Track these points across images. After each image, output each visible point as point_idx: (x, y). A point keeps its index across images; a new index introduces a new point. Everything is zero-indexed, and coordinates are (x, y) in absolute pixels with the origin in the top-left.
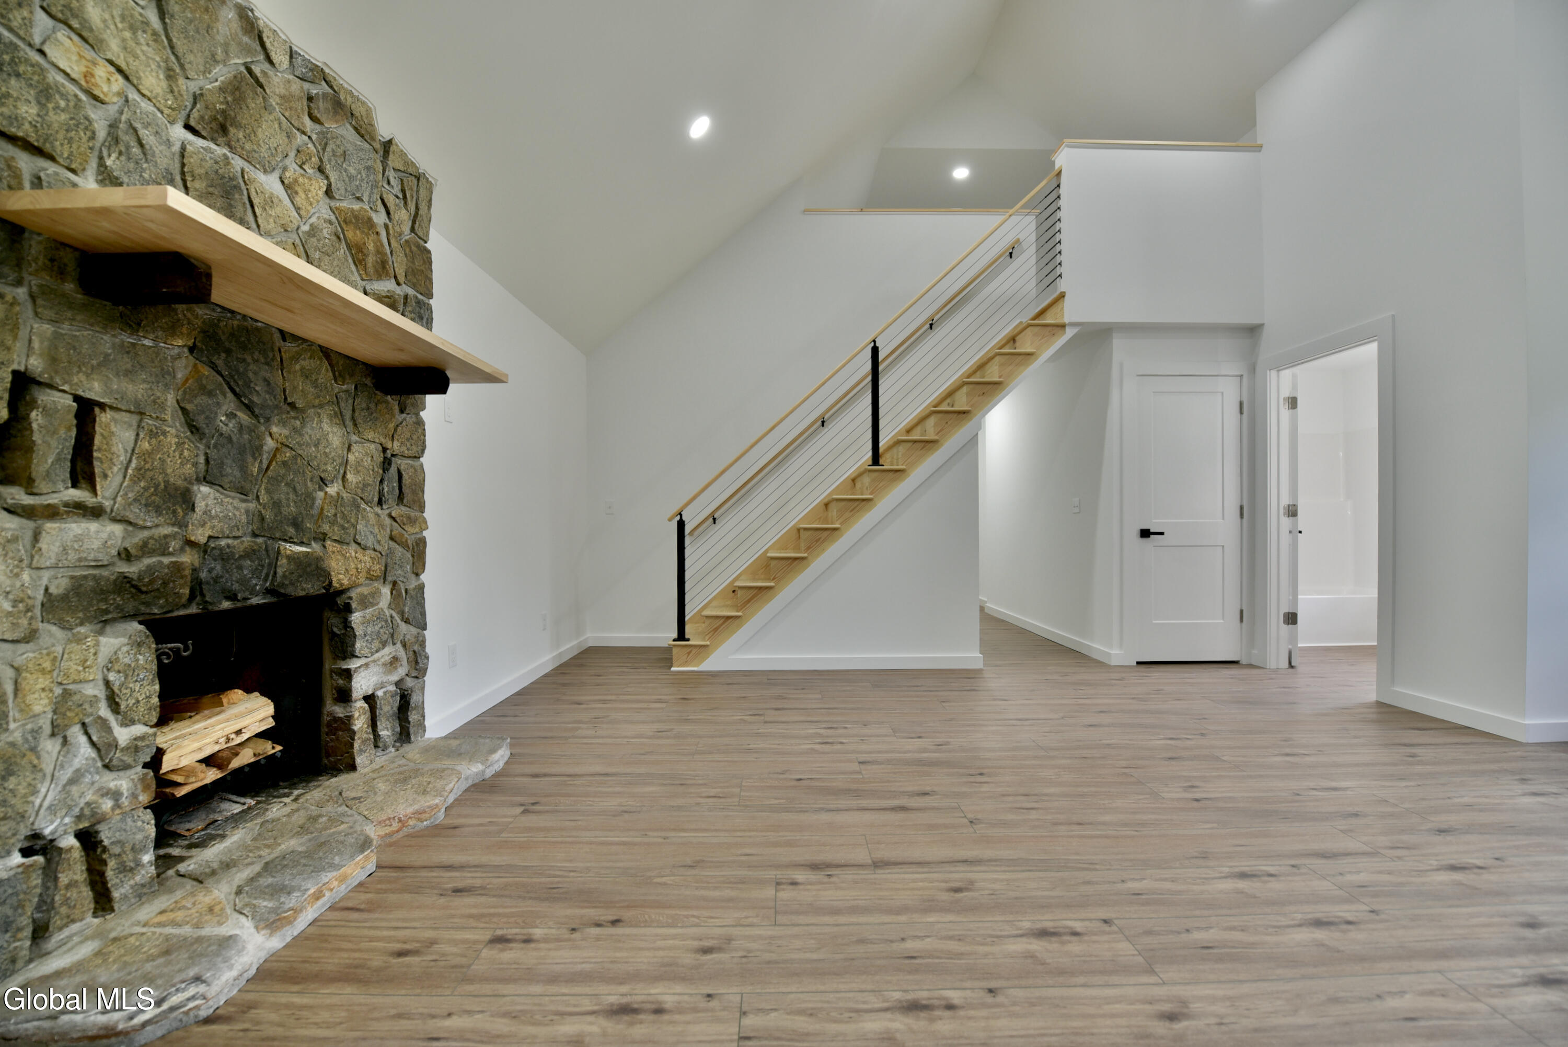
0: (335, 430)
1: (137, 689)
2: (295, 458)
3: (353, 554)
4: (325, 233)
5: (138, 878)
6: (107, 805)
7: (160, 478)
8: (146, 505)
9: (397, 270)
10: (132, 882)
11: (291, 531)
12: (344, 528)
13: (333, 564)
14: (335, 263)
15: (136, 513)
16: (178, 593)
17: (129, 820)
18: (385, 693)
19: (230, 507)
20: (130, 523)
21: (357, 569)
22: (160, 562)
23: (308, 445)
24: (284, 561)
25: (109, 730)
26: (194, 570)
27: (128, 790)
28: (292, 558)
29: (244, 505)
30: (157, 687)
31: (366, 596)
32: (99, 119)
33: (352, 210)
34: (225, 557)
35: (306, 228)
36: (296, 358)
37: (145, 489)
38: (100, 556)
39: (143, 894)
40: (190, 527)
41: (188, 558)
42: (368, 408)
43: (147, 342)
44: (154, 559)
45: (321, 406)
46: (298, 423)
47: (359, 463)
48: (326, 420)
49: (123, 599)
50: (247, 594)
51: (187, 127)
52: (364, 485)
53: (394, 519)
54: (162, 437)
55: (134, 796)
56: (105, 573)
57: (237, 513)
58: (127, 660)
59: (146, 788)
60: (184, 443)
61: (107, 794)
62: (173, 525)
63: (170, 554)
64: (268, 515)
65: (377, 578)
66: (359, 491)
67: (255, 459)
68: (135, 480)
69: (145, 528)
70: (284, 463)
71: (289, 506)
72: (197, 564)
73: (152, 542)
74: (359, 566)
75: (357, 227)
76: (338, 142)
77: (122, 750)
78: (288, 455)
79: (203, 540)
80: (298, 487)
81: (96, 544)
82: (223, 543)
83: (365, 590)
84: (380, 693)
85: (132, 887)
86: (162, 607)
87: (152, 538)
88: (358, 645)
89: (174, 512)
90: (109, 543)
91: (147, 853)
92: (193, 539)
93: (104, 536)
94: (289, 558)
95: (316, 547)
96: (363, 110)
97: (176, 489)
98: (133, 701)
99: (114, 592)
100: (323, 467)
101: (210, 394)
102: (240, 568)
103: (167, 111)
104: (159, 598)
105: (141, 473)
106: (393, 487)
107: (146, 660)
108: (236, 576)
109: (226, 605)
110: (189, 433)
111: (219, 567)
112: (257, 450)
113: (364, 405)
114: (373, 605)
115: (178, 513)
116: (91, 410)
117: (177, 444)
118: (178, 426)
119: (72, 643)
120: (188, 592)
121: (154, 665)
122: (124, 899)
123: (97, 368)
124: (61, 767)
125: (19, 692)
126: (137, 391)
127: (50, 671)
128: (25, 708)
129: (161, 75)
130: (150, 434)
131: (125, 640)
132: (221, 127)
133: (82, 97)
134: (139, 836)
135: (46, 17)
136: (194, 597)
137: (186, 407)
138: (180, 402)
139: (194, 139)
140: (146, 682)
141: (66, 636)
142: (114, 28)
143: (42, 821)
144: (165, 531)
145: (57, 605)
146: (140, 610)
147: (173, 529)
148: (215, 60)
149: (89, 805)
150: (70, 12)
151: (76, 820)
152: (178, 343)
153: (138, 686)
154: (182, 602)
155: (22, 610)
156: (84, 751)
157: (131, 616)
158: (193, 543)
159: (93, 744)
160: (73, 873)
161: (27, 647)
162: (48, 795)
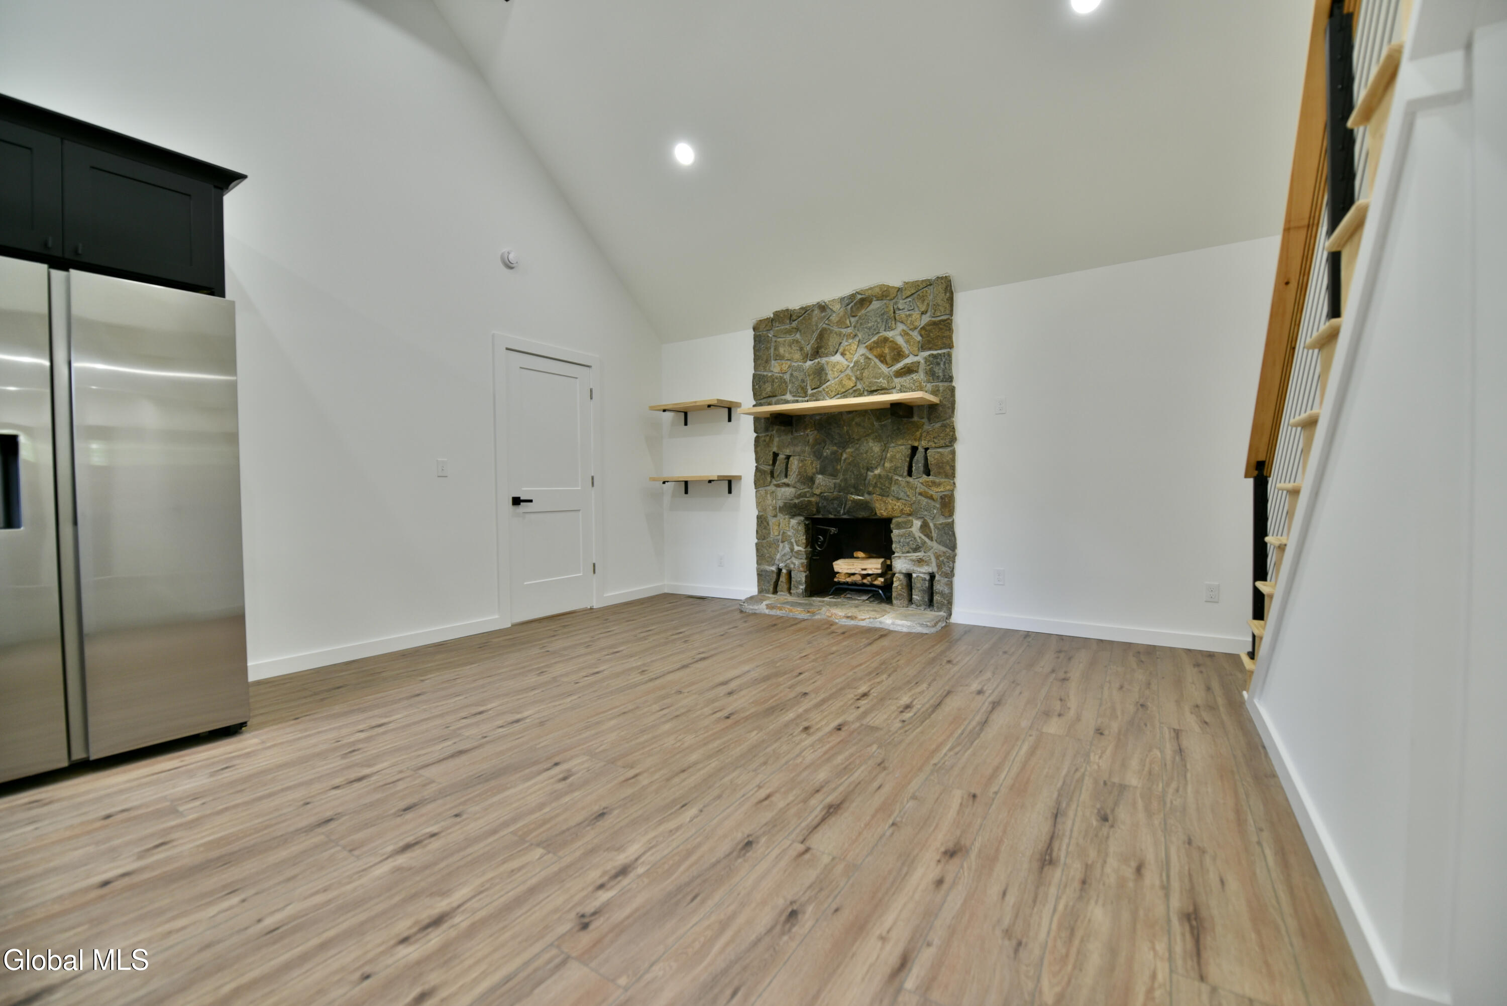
0: (876, 444)
2: (854, 460)
3: (891, 501)
4: (862, 361)
5: (798, 591)
6: (792, 566)
7: (805, 474)
8: (802, 482)
9: (911, 350)
10: (796, 591)
11: (852, 490)
12: (882, 489)
13: (877, 505)
14: (870, 370)
15: (798, 485)
16: (812, 510)
17: (799, 573)
18: (917, 576)
19: (827, 482)
20: (797, 488)
21: (893, 509)
22: (804, 500)
23: (862, 454)
24: (850, 502)
25: (793, 546)
26: (816, 503)
27: (797, 564)
28: (854, 501)
29: (834, 481)
30: (805, 537)
31: (900, 523)
32: (787, 377)
33: (874, 342)
34: (826, 498)
35: (852, 365)
36: (853, 419)
37: (800, 478)
38: (789, 497)
39: (798, 595)
40: (814, 489)
41: (813, 499)
42: (898, 429)
43: (802, 434)
44: (803, 499)
45: (868, 435)
46: (858, 445)
47: (893, 457)
48: (871, 441)
49: (796, 510)
50: (836, 513)
51: (810, 360)
52: (896, 468)
53: (922, 483)
54: (805, 462)
55: (799, 567)
56: (792, 502)
57: (830, 484)
58: (796, 527)
59: (803, 567)
60: (813, 462)
61: (792, 563)
62: (809, 488)
63: (807, 497)
64: (843, 484)
65: (910, 515)
66: (892, 471)
67: (838, 464)
68: (797, 475)
69: (801, 489)
70: (850, 464)
71: (851, 480)
72: (818, 501)
74: (895, 507)
75: (877, 347)
76: (863, 318)
77: (794, 552)
78: (851, 460)
79: (818, 493)
80: (855, 472)
81: (788, 494)
82: (825, 494)
83: (900, 520)
84: (914, 575)
86: (806, 514)
87: (802, 492)
88: (894, 546)
89: (808, 484)
90: (790, 494)
91: (803, 586)
92: (815, 493)
93: (790, 492)
94: (851, 501)
95: (867, 497)
96: (877, 290)
97: (809, 476)
98: (797, 540)
99: (794, 508)
100: (871, 462)
101: (820, 444)
102: (833, 503)
103: (802, 361)
104: (805, 511)
105: (800, 473)
106: (919, 467)
107: (801, 528)
108: (832, 506)
109: (831, 516)
110: (815, 459)
111: (825, 503)
112: (838, 460)
113: (895, 428)
114: (905, 528)
115: (810, 484)
116: (788, 457)
117: (811, 463)
118: (811, 456)
119: (784, 519)
120: (815, 510)
121: (804, 531)
122: (794, 594)
123: (787, 446)
124: (782, 550)
125: (773, 528)
126: (798, 449)
127: (779, 526)
128: (774, 533)
129: (799, 352)
130: (802, 461)
131: (797, 521)
132: (817, 353)
133: (781, 375)
134: (799, 579)
135: (773, 362)
136: (818, 512)
137: (813, 450)
138: (811, 449)
139: (809, 363)
140: (801, 535)
141: (783, 517)
142: (786, 350)
143: (777, 562)
144: (806, 490)
145: (781, 509)
146: (801, 513)
147: (808, 490)
148: (814, 332)
149: (788, 563)
150: (777, 356)
151: (786, 566)
152: (809, 430)
153: (799, 536)
154: (814, 513)
155: (774, 509)
156: (787, 549)
157: (799, 515)
158: (815, 494)
159: (789, 548)
160: (783, 579)
161: (775, 518)
162: (778, 556)
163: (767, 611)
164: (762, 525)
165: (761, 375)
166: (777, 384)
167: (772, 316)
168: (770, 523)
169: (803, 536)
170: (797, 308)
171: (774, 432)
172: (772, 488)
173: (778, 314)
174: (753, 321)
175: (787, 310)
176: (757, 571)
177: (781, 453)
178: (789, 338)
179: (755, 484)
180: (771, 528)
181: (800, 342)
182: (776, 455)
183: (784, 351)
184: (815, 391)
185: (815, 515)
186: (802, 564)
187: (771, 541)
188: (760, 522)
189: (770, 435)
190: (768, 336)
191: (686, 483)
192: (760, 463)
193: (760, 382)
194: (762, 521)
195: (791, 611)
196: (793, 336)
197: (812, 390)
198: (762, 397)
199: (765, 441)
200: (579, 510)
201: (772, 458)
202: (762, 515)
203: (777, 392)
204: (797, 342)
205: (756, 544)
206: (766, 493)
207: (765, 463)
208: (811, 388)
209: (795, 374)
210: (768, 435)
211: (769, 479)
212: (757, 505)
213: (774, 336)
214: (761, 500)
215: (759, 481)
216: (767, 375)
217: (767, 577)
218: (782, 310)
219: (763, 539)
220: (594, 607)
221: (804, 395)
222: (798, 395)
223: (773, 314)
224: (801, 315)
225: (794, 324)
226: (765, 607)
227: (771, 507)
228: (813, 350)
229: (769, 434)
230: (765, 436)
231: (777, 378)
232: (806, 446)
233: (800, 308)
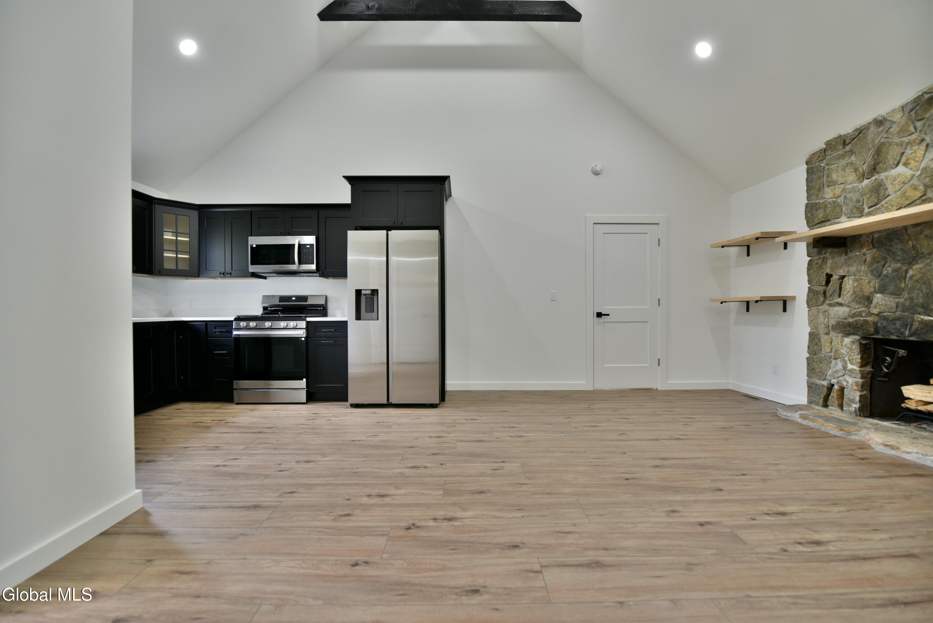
1: (852, 355)
2: (924, 276)
4: (932, 166)
5: (850, 409)
6: (845, 383)
7: (862, 294)
8: (856, 302)
10: (848, 408)
11: (922, 310)
15: (853, 304)
16: (869, 329)
17: (852, 392)
19: (888, 301)
20: (852, 308)
22: (860, 319)
24: (918, 323)
25: (847, 364)
26: (874, 323)
27: (851, 383)
28: (924, 322)
29: (897, 300)
30: (859, 357)
32: (840, 200)
34: (886, 319)
35: (919, 173)
37: (856, 297)
38: (843, 316)
39: (850, 413)
40: (871, 308)
41: (870, 319)
44: (858, 318)
49: (850, 329)
50: (899, 334)
51: (867, 179)
54: (861, 281)
55: (852, 385)
56: (845, 321)
57: (892, 303)
58: (849, 346)
59: (857, 385)
60: (871, 281)
61: (845, 381)
63: (863, 317)
64: (908, 304)
67: (902, 281)
68: (852, 295)
69: (855, 309)
70: (918, 281)
71: (919, 299)
72: (876, 321)
73: (857, 313)
77: (848, 370)
78: (919, 276)
79: (876, 313)
81: (841, 313)
82: (885, 314)
85: (848, 410)
86: (862, 333)
87: (856, 312)
89: (864, 304)
90: (844, 313)
91: (857, 405)
92: (872, 312)
93: (843, 311)
94: (920, 321)
97: (865, 296)
98: (851, 358)
99: (848, 326)
101: (879, 262)
102: (895, 324)
103: (857, 182)
104: (860, 330)
105: (854, 292)
107: (856, 348)
108: (894, 327)
109: (894, 337)
110: (873, 278)
111: (885, 323)
112: (903, 278)
115: (866, 304)
116: (843, 277)
117: (868, 282)
118: (869, 275)
119: (837, 337)
120: (873, 330)
121: (859, 350)
122: (846, 411)
123: (841, 267)
124: (833, 367)
125: (824, 345)
126: (853, 269)
127: (831, 343)
128: (825, 350)
129: (853, 174)
130: (857, 280)
131: (851, 340)
132: (874, 170)
133: (835, 200)
134: (852, 398)
135: (826, 189)
136: (877, 331)
137: (870, 269)
138: (868, 268)
139: (866, 182)
140: (856, 354)
141: (837, 335)
142: (840, 175)
143: (828, 377)
144: (861, 309)
145: (834, 328)
146: (856, 332)
147: (864, 309)
148: (870, 150)
149: (840, 380)
150: (830, 182)
151: (838, 382)
152: (865, 250)
153: (853, 354)
154: (872, 332)
155: (826, 327)
156: (840, 366)
157: (854, 334)
158: (874, 314)
159: (842, 366)
160: (834, 394)
161: (827, 336)
162: (830, 372)
163: (800, 420)
164: (814, 341)
165: (813, 203)
166: (830, 209)
167: (824, 146)
168: (822, 340)
169: (858, 355)
170: (850, 132)
171: (828, 254)
172: (825, 307)
173: (830, 143)
174: (806, 156)
175: (840, 136)
176: (807, 382)
177: (834, 274)
178: (843, 162)
179: (808, 304)
180: (823, 345)
181: (854, 164)
182: (829, 277)
183: (837, 176)
184: (872, 209)
185: (872, 335)
186: (856, 383)
187: (822, 356)
188: (812, 338)
189: (822, 258)
190: (821, 166)
191: (748, 303)
192: (813, 284)
193: (812, 210)
194: (814, 338)
195: (823, 425)
196: (846, 160)
197: (869, 208)
198: (814, 224)
199: (817, 263)
200: (647, 322)
201: (825, 279)
202: (814, 332)
203: (830, 217)
204: (852, 164)
205: (807, 358)
206: (818, 312)
207: (818, 285)
208: (868, 206)
209: (848, 196)
210: (820, 258)
211: (822, 299)
212: (809, 323)
213: (826, 164)
214: (813, 318)
215: (812, 301)
216: (819, 202)
217: (817, 390)
218: (834, 138)
219: (814, 355)
220: (658, 389)
221: (859, 215)
222: (853, 215)
223: (825, 144)
224: (854, 137)
225: (848, 148)
226: (798, 416)
227: (823, 326)
228: (869, 168)
229: (822, 256)
230: (817, 259)
231: (829, 203)
232: (861, 265)
233: (854, 131)
